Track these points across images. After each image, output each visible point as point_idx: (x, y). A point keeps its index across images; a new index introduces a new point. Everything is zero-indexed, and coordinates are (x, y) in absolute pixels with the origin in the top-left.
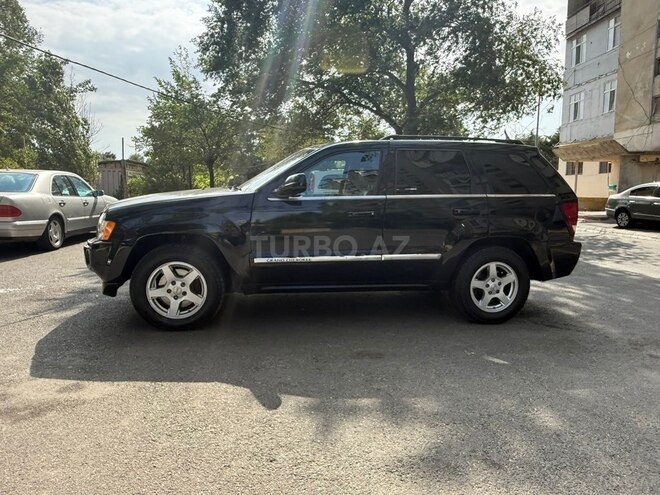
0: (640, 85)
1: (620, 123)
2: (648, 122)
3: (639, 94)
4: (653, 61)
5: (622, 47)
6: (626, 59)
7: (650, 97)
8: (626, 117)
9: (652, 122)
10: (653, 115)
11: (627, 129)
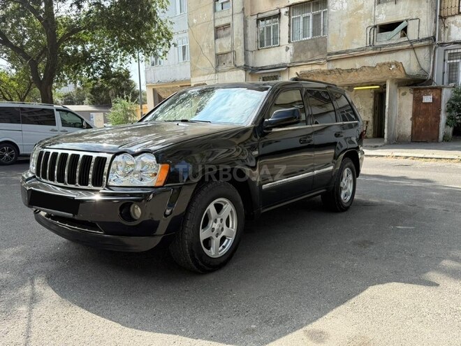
0: (205, 44)
1: (194, 70)
2: (214, 72)
3: (206, 51)
4: (213, 29)
5: (189, 14)
6: (193, 24)
7: (214, 54)
8: (198, 66)
9: (217, 72)
10: (217, 66)
11: (200, 76)
